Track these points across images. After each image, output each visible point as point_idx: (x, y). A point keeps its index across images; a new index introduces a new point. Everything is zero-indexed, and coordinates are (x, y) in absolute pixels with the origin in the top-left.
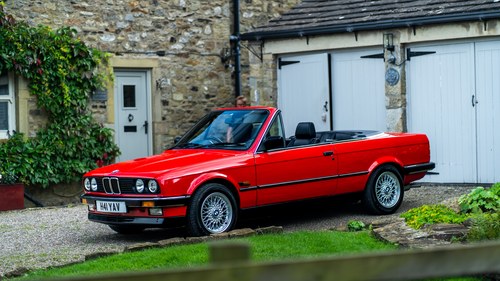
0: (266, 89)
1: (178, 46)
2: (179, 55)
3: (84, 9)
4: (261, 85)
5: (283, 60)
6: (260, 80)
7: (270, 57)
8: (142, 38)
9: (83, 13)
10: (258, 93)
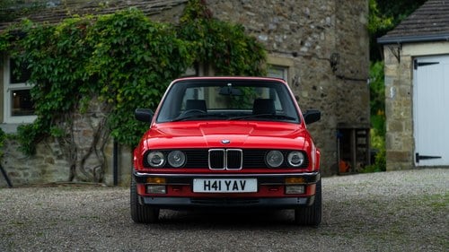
0: (402, 86)
1: (304, 49)
2: (305, 57)
3: (249, 9)
4: (397, 83)
5: (419, 61)
6: (397, 79)
7: (409, 58)
8: (284, 40)
9: (249, 13)
10: (395, 91)
